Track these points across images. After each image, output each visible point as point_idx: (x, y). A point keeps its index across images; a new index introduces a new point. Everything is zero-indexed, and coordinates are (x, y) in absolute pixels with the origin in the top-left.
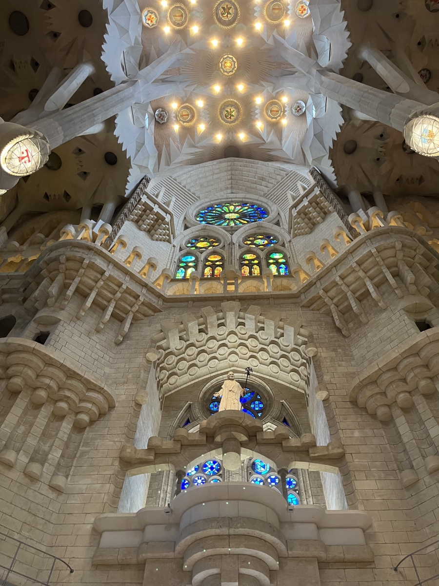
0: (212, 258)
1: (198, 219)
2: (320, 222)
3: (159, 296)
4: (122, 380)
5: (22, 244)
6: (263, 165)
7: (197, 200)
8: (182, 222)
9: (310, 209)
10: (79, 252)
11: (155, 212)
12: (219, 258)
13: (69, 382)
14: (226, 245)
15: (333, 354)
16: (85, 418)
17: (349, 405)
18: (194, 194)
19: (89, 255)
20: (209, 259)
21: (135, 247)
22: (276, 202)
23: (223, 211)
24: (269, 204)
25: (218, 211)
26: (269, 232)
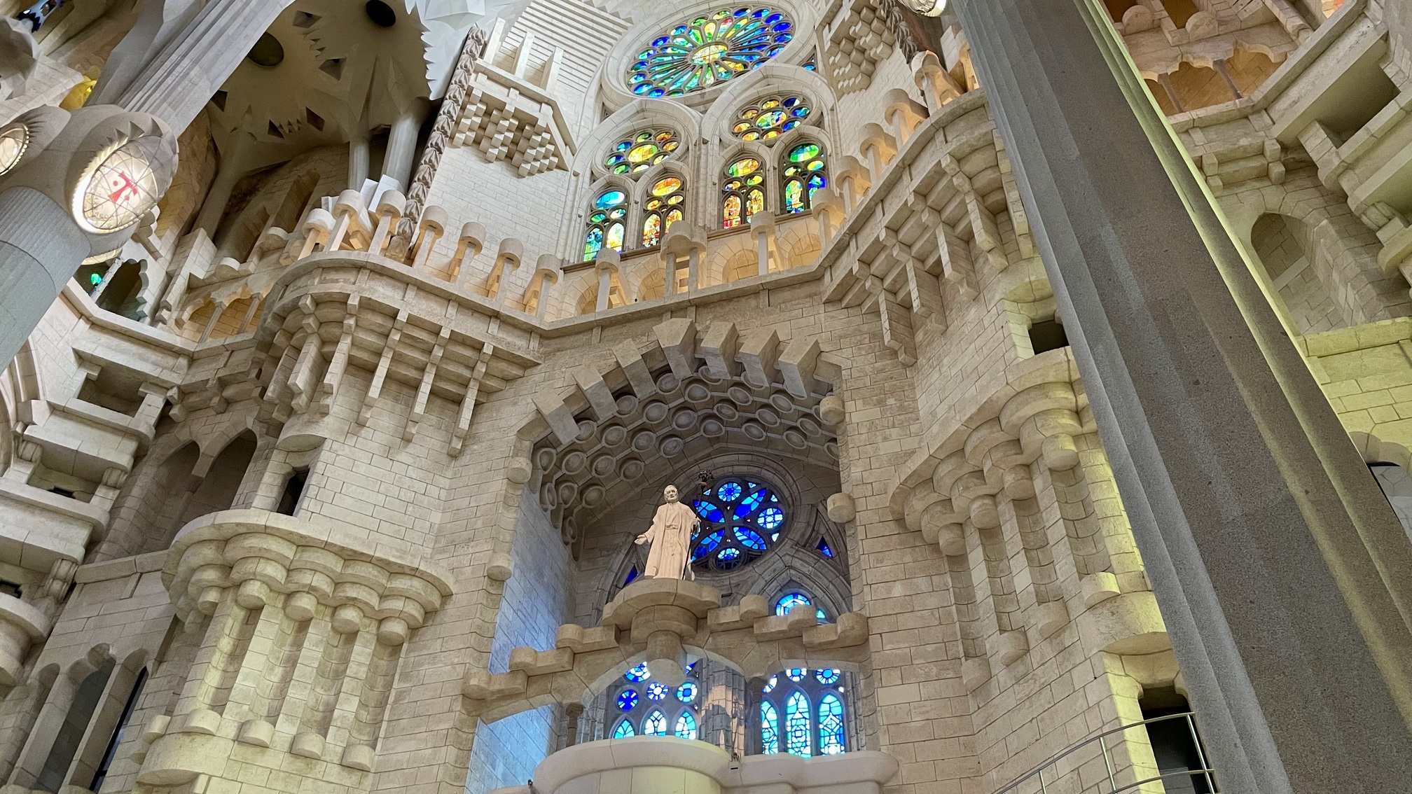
0: (661, 191)
1: (632, 81)
2: (885, 56)
3: (530, 330)
4: (465, 535)
5: (243, 260)
7: (625, 28)
8: (593, 100)
9: (857, 28)
10: (337, 281)
11: (509, 112)
12: (674, 187)
13: (349, 571)
14: (689, 149)
15: (875, 412)
16: (396, 628)
17: (892, 528)
18: (616, 15)
19: (357, 284)
20: (656, 193)
21: (466, 226)
23: (690, 45)
25: (679, 47)
26: (791, 87)
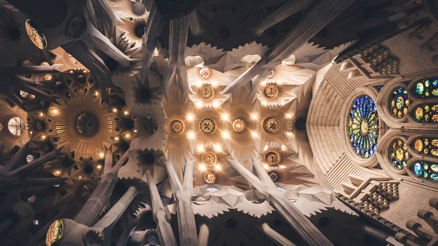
1: (367, 156)
6: (315, 100)
7: (346, 156)
9: (375, 61)
12: (420, 142)
14: (403, 134)
18: (340, 157)
20: (420, 150)
22: (353, 89)
23: (359, 134)
24: (353, 95)
25: (358, 138)
26: (387, 95)
